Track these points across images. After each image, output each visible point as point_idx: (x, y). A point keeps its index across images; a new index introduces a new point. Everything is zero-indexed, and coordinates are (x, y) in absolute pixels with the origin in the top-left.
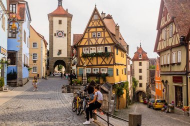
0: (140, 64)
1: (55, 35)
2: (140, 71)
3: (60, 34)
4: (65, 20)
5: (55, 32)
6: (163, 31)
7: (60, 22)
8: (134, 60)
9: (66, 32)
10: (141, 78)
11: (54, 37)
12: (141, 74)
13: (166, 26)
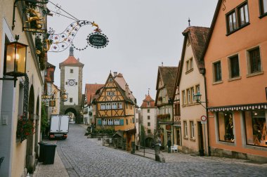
0: (148, 111)
1: (67, 83)
2: (149, 118)
3: (71, 82)
4: (76, 69)
5: (66, 80)
6: (161, 92)
7: (72, 71)
8: (142, 108)
9: (77, 81)
10: (149, 124)
11: (65, 85)
12: (149, 121)
13: (162, 89)
